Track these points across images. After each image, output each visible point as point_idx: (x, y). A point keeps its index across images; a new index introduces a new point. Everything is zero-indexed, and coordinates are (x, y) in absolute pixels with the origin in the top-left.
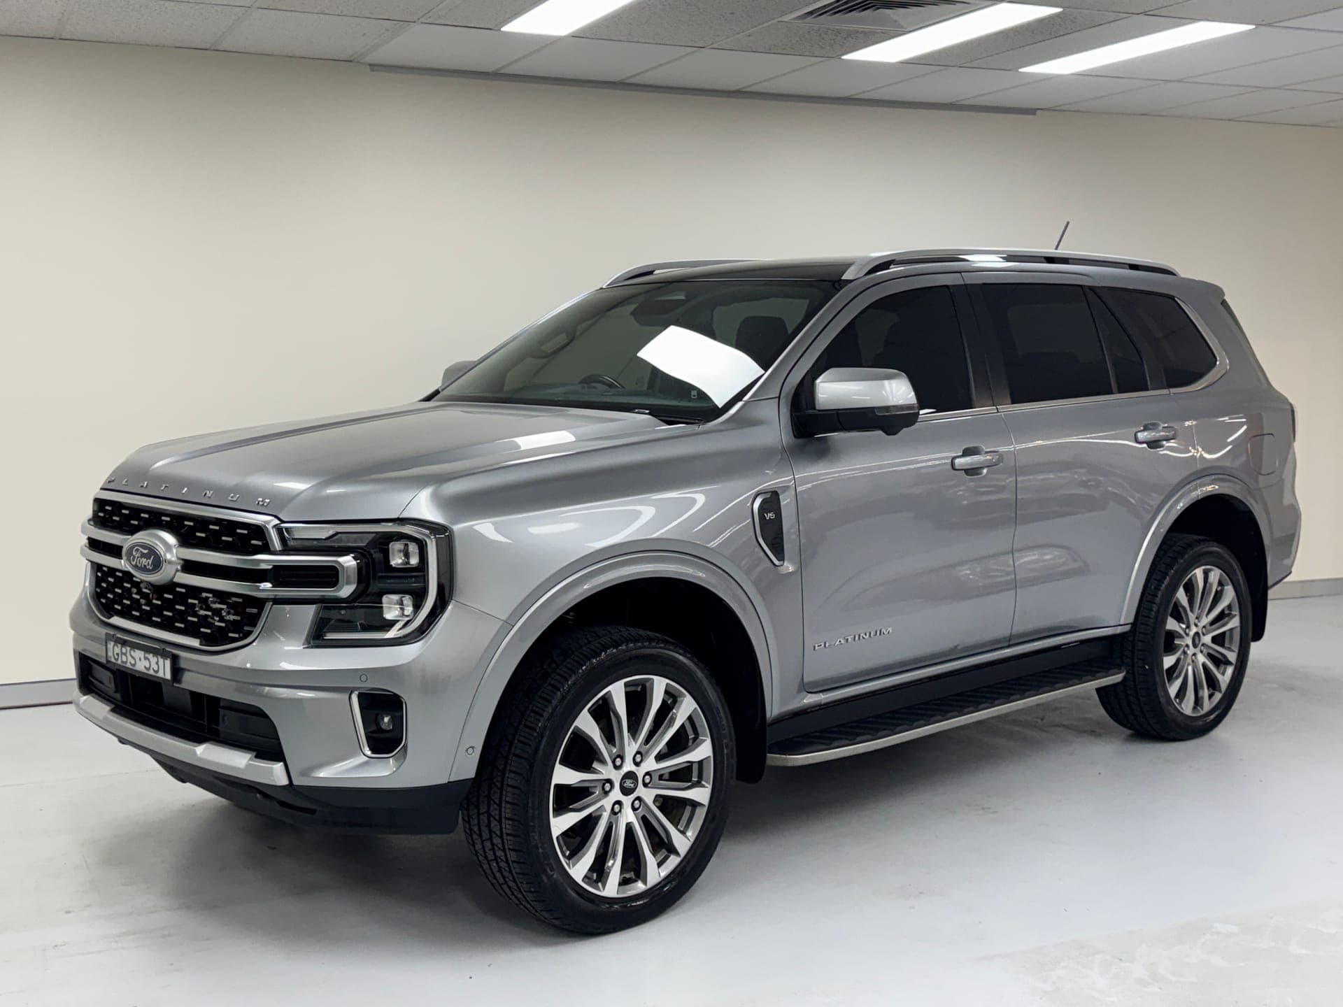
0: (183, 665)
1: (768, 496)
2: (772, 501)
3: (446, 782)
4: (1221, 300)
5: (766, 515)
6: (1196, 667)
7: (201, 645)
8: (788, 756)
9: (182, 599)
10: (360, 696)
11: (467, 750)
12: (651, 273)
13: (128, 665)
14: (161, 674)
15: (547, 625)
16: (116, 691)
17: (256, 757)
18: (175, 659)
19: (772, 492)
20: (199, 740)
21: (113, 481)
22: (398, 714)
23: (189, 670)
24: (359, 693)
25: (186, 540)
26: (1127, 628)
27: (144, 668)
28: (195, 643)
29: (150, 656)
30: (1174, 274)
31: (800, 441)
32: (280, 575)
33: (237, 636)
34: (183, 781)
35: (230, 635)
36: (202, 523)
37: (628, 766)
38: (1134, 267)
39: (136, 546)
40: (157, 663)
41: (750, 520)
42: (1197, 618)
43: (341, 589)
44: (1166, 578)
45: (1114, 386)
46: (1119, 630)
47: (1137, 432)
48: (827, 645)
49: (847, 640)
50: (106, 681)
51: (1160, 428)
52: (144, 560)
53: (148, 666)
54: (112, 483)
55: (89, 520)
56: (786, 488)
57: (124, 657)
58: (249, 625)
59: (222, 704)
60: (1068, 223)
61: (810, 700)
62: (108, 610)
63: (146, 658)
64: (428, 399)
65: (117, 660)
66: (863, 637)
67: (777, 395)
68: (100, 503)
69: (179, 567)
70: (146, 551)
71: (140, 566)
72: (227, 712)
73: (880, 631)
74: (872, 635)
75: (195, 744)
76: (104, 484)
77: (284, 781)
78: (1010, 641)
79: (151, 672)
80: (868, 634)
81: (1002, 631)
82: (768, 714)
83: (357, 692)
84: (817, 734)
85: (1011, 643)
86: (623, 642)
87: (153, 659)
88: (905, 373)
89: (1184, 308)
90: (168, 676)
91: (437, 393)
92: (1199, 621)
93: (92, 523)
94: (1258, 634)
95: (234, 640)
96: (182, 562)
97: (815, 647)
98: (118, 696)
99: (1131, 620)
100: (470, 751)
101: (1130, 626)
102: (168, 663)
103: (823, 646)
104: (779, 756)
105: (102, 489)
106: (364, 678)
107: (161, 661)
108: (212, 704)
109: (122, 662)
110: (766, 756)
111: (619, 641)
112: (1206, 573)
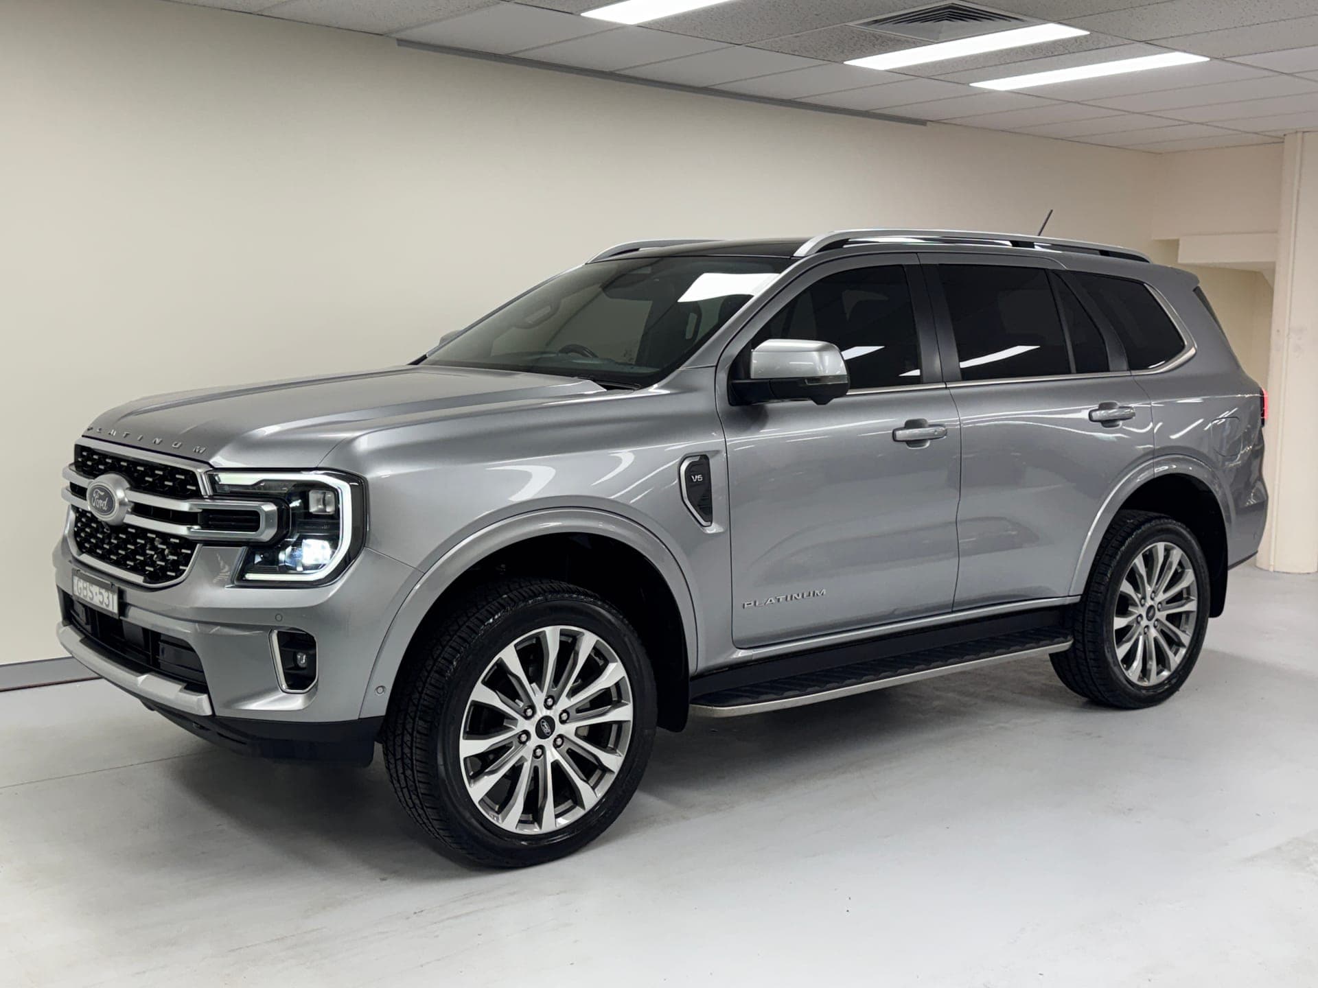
0: (129, 600)
1: (697, 459)
2: (700, 465)
3: (357, 718)
4: (1194, 287)
5: (693, 477)
6: (1148, 640)
7: (144, 582)
8: (714, 708)
9: (132, 538)
10: (280, 635)
11: (377, 688)
12: (637, 250)
13: (88, 599)
14: (110, 609)
15: (459, 574)
16: (87, 624)
17: (186, 688)
18: (121, 594)
19: (701, 456)
20: (141, 670)
21: (92, 428)
22: (311, 652)
23: (134, 606)
24: (279, 632)
25: (137, 484)
26: (1077, 599)
27: (98, 602)
28: (139, 579)
29: (103, 591)
30: (1147, 262)
31: (735, 408)
32: (209, 519)
33: (173, 574)
34: (152, 709)
35: (169, 573)
36: (151, 467)
37: (542, 712)
38: (1104, 253)
39: (96, 488)
40: (108, 598)
41: (677, 481)
42: (1153, 592)
43: (262, 533)
45: (1073, 367)
46: (1068, 601)
48: (757, 604)
49: (779, 599)
50: (80, 613)
52: (101, 501)
53: (101, 600)
54: (91, 431)
55: (71, 465)
56: (717, 452)
57: (85, 592)
58: (183, 565)
59: (162, 638)
60: (1052, 211)
61: (741, 654)
62: (81, 548)
63: (101, 593)
64: (416, 362)
65: (80, 594)
66: (795, 598)
67: (715, 364)
68: (79, 449)
69: (130, 510)
70: (102, 494)
71: (98, 506)
72: (166, 645)
73: (814, 592)
74: (805, 596)
75: (138, 674)
76: (85, 432)
77: (208, 711)
78: (953, 607)
79: (104, 606)
80: (800, 596)
81: (946, 597)
82: (692, 668)
83: (276, 632)
84: (747, 688)
85: (954, 609)
86: (540, 593)
87: (105, 594)
88: (836, 345)
89: (1153, 293)
90: (116, 610)
91: (424, 357)
92: (1155, 596)
93: (74, 468)
94: (1217, 610)
95: (172, 578)
96: (132, 504)
97: (744, 605)
98: (89, 628)
99: (1081, 591)
100: (380, 690)
102: (116, 597)
103: (753, 604)
104: (705, 707)
105: (83, 436)
106: (279, 618)
107: (111, 595)
108: (152, 638)
109: (84, 596)
110: (688, 706)
111: (536, 592)
112: (1168, 551)
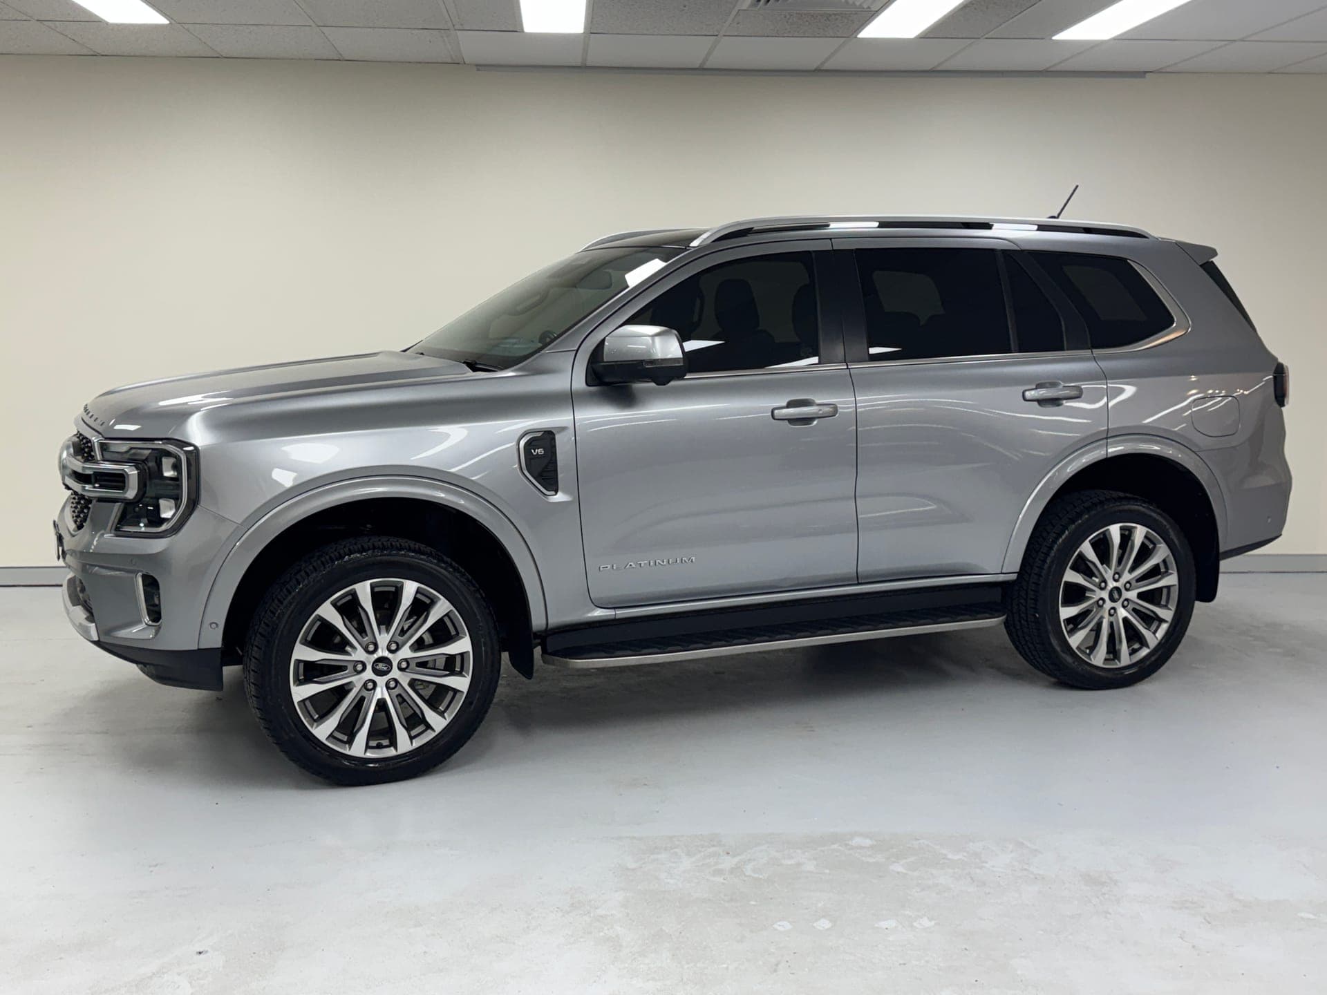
44: (1065, 532)
47: (1026, 390)
48: (615, 568)
51: (1061, 387)
66: (660, 563)
73: (682, 560)
74: (670, 562)
80: (666, 561)
97: (600, 568)
101: (1016, 575)
103: (609, 567)
